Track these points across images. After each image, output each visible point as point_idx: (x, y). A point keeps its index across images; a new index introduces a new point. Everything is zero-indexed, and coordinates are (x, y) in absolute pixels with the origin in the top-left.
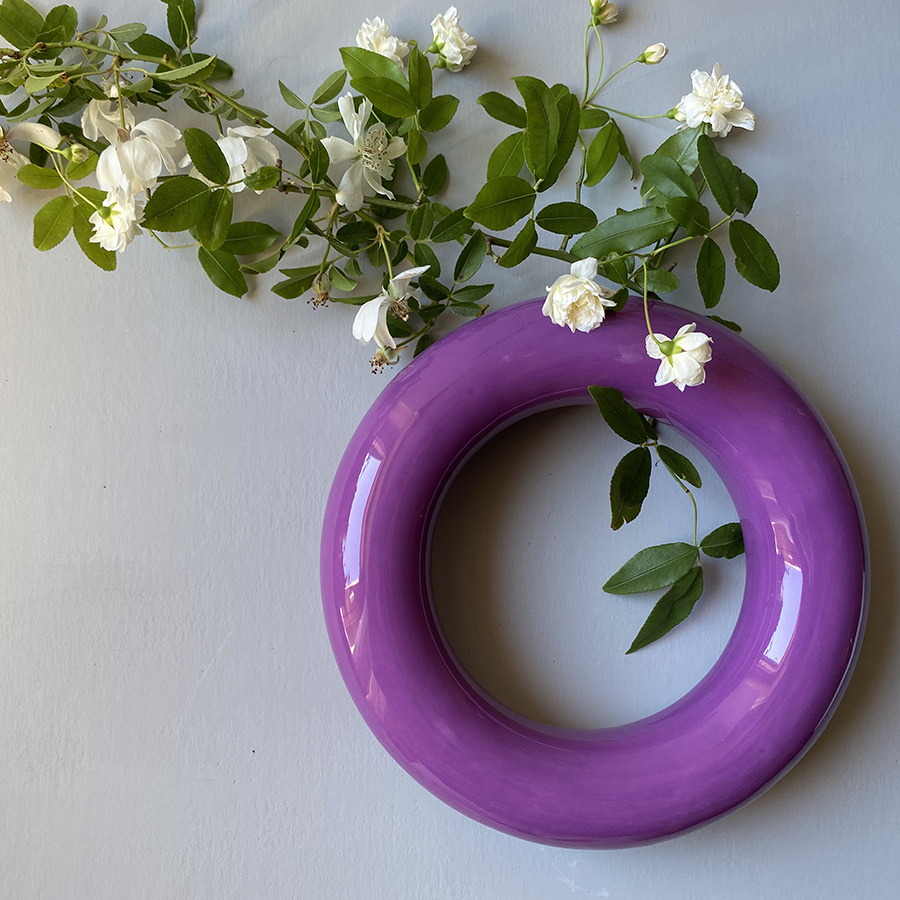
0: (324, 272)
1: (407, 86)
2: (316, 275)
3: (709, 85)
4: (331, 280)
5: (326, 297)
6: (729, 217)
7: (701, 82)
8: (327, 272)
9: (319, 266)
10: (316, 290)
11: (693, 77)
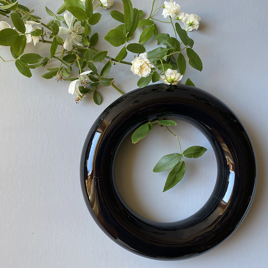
0: (60, 70)
1: (85, 10)
2: (58, 71)
3: (169, 5)
4: (63, 73)
5: (61, 78)
6: (186, 46)
7: (167, 4)
8: (62, 70)
9: (59, 68)
10: (58, 76)
11: (165, 3)
